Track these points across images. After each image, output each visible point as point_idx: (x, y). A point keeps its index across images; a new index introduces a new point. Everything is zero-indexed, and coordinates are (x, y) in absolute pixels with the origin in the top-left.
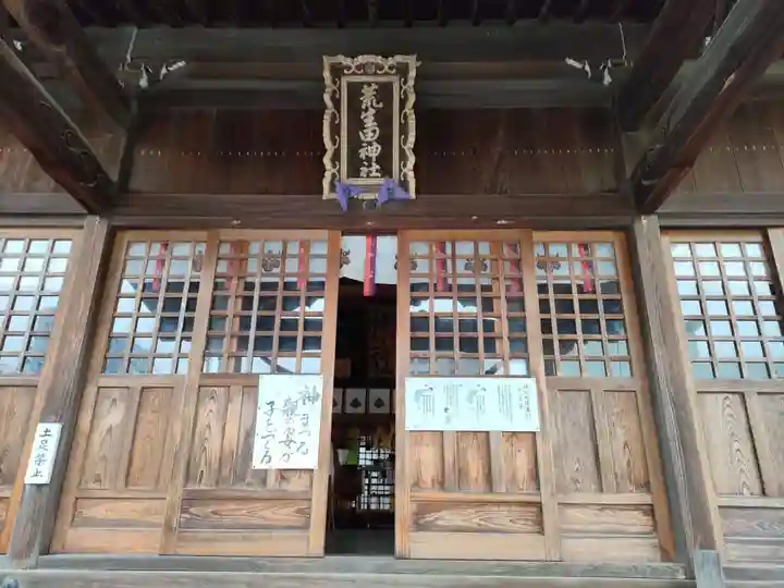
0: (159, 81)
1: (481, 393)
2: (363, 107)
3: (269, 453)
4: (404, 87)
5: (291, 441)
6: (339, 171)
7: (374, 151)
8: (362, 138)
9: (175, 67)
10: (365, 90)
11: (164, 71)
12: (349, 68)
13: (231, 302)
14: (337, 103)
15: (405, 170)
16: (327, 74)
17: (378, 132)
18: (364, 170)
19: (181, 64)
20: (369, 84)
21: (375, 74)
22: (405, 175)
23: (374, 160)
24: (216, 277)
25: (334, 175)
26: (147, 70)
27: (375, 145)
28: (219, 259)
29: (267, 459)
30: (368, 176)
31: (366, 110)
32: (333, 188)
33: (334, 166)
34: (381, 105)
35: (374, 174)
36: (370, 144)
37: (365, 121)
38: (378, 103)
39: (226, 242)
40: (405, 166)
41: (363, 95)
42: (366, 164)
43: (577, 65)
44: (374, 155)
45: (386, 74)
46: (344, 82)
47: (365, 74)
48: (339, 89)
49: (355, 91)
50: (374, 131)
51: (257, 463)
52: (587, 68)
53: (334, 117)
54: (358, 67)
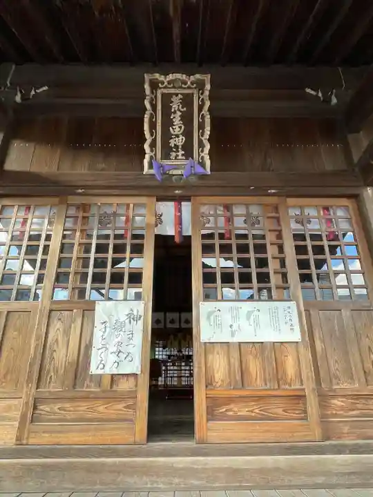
0: (29, 99)
1: (256, 313)
2: (173, 110)
3: (103, 362)
4: (202, 97)
5: (120, 351)
6: (155, 155)
7: (180, 141)
8: (172, 132)
9: (41, 90)
10: (174, 99)
11: (33, 93)
12: (163, 83)
13: (76, 248)
14: (154, 107)
15: (202, 154)
16: (147, 87)
17: (183, 127)
18: (173, 154)
19: (45, 88)
20: (177, 95)
21: (181, 87)
22: (203, 158)
23: (180, 147)
24: (64, 230)
25: (151, 158)
26: (21, 92)
27: (181, 137)
28: (66, 217)
29: (101, 366)
30: (176, 158)
31: (175, 112)
32: (151, 166)
33: (152, 151)
34: (185, 109)
35: (180, 157)
36: (177, 136)
37: (174, 120)
38: (182, 108)
39: (72, 205)
40: (202, 151)
41: (172, 102)
42: (174, 150)
43: (313, 92)
44: (180, 144)
45: (189, 88)
46: (159, 92)
47: (174, 87)
48: (156, 97)
49: (167, 99)
50: (180, 127)
51: (94, 369)
52: (320, 95)
53: (151, 117)
54: (169, 83)
